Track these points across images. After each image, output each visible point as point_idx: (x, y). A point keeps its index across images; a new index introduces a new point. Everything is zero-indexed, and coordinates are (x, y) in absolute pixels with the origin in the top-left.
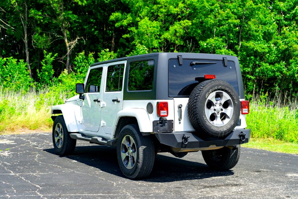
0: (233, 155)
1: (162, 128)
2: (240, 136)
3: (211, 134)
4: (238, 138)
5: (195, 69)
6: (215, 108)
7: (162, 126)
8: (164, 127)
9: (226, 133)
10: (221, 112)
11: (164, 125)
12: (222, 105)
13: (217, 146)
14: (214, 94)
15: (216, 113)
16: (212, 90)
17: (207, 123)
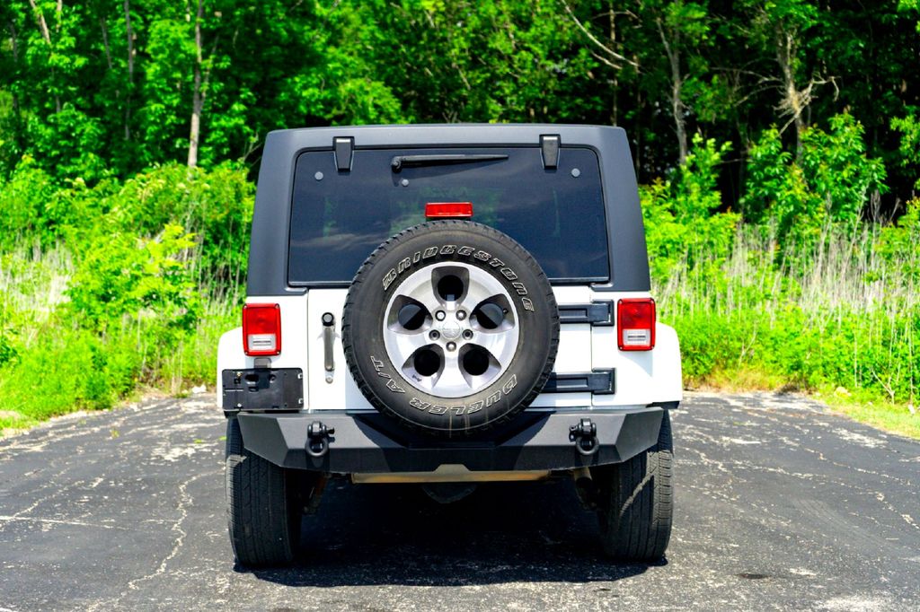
0: (631, 506)
1: (255, 395)
2: (576, 433)
3: (411, 424)
4: (565, 440)
5: (405, 182)
6: (437, 325)
7: (257, 388)
8: (264, 392)
9: (483, 421)
10: (462, 342)
11: (267, 386)
12: (468, 315)
13: (471, 467)
14: (425, 275)
15: (443, 346)
16: (411, 260)
17: (392, 383)
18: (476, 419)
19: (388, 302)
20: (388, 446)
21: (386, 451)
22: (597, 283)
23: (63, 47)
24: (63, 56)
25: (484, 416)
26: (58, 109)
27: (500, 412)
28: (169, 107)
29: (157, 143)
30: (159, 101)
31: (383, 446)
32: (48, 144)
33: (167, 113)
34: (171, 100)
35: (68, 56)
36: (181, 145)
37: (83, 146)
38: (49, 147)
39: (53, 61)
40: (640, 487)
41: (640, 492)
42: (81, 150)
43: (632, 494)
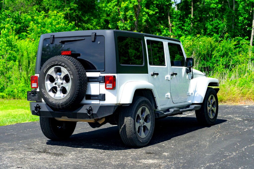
1: (33, 98)
5: (63, 46)
6: (56, 82)
7: (33, 96)
8: (35, 97)
10: (61, 86)
11: (35, 95)
12: (62, 79)
13: (69, 117)
14: (53, 69)
15: (57, 87)
16: (49, 66)
17: (46, 95)
18: (62, 105)
19: (46, 76)
20: (51, 111)
21: (50, 112)
22: (102, 71)
23: (214, 2)
24: (215, 5)
25: (63, 104)
26: (214, 20)
27: (67, 103)
28: (245, 18)
29: (242, 29)
30: (242, 16)
31: (50, 111)
32: (210, 31)
33: (244, 20)
34: (246, 16)
35: (216, 4)
36: (249, 29)
37: (220, 31)
38: (211, 32)
39: (212, 6)
40: (123, 126)
41: (123, 128)
42: (219, 32)
43: (121, 128)
